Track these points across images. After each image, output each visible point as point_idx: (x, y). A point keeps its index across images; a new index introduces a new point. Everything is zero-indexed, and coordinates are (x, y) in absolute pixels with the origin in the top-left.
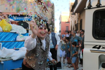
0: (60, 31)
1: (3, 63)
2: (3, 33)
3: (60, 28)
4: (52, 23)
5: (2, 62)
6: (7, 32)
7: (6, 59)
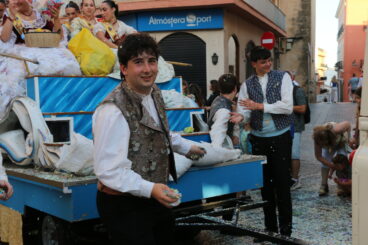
0: (339, 66)
1: (70, 191)
2: (83, 80)
3: (339, 52)
4: (304, 33)
5: (66, 190)
6: (97, 77)
7: (83, 176)
